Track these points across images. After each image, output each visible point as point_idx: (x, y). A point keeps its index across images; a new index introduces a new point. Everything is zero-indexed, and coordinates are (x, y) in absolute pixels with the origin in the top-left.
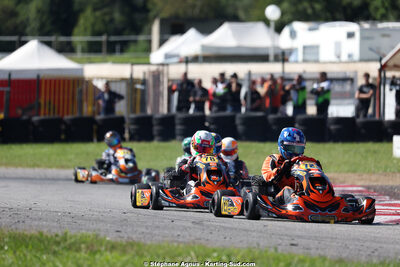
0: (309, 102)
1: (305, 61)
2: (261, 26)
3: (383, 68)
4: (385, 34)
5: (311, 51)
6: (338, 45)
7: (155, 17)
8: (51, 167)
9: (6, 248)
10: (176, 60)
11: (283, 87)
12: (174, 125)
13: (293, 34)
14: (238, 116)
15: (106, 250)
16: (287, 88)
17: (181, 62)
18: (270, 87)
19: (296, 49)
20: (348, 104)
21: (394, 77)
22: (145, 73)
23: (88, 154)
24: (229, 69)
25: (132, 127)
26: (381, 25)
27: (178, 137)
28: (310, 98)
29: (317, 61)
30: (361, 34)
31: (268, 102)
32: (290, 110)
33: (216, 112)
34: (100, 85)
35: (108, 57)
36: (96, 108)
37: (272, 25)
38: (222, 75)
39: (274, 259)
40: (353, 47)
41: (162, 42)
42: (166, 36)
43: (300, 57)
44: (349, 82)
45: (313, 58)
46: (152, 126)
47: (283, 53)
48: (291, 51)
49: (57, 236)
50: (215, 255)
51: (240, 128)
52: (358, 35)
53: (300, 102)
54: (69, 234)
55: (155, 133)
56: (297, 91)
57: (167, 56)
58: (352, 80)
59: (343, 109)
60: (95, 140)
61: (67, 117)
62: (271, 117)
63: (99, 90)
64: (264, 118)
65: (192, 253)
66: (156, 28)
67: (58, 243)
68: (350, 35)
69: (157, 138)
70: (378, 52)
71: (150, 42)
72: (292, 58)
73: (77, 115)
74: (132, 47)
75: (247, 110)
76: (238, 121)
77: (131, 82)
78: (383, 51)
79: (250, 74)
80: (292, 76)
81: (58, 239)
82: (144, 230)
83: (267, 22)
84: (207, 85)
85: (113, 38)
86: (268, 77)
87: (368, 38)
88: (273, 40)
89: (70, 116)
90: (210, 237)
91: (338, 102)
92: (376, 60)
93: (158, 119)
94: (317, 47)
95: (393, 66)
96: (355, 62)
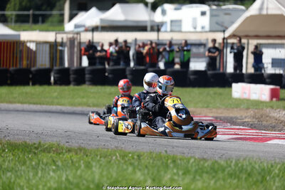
1: (171, 31)
2: (141, 6)
3: (224, 39)
4: (227, 13)
5: (176, 24)
6: (195, 20)
8: (2, 102)
9: (7, 150)
10: (83, 29)
12: (84, 74)
13: (164, 12)
14: (128, 68)
15: (66, 152)
16: (161, 50)
17: (87, 30)
18: (149, 49)
19: (166, 22)
20: (202, 62)
21: (233, 44)
22: (62, 39)
23: (26, 93)
24: (122, 36)
25: (56, 76)
26: (224, 7)
27: (87, 83)
29: (180, 31)
30: (210, 12)
31: (148, 59)
33: (112, 66)
34: (32, 46)
35: (34, 26)
36: (29, 62)
37: (150, 5)
40: (205, 22)
41: (72, 17)
42: (75, 12)
43: (169, 29)
44: (203, 46)
45: (177, 29)
46: (69, 75)
47: (158, 26)
48: (162, 24)
49: (35, 144)
50: (130, 155)
51: (129, 77)
52: (208, 13)
53: (171, 59)
54: (42, 142)
55: (71, 79)
56: (168, 52)
57: (76, 26)
59: (198, 65)
60: (31, 84)
61: (11, 68)
63: (32, 50)
65: (118, 154)
66: (67, 6)
68: (203, 13)
69: (72, 83)
70: (222, 26)
71: (62, 15)
72: (163, 29)
73: (18, 67)
74: (50, 19)
75: (135, 64)
76: (128, 73)
77: (54, 47)
78: (226, 25)
79: (136, 40)
80: (164, 42)
81: (36, 146)
82: (82, 141)
83: (146, 4)
84: (106, 47)
85: (37, 13)
86: (149, 42)
87: (216, 16)
88: (150, 16)
89: (15, 68)
90: (123, 146)
91: (195, 59)
92: (221, 31)
93: (73, 70)
94: (180, 21)
95: (233, 36)
96: (206, 32)
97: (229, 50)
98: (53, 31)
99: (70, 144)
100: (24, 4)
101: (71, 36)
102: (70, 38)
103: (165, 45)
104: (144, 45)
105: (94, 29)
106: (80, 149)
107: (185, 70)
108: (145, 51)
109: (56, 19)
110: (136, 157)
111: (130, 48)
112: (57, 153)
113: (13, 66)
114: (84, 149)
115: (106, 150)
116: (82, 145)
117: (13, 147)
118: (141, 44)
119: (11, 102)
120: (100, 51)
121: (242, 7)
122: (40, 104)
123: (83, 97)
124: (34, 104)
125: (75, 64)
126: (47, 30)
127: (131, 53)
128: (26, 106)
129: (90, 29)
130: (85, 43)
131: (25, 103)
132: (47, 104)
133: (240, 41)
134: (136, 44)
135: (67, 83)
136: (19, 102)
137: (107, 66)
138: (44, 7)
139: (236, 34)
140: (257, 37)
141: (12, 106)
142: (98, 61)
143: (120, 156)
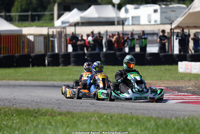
0: (137, 45)
1: (132, 25)
2: (110, 7)
3: (171, 29)
4: (173, 10)
5: (136, 19)
6: (149, 16)
7: (55, 2)
9: (15, 115)
10: (68, 24)
11: (124, 38)
12: (70, 58)
13: (127, 11)
14: (102, 53)
15: (58, 115)
16: (125, 39)
17: (70, 25)
18: (117, 38)
19: (129, 18)
20: (156, 46)
21: (178, 33)
22: (53, 32)
23: (28, 73)
24: (97, 29)
25: (49, 59)
26: (170, 6)
27: (72, 64)
28: (137, 44)
29: (139, 25)
30: (161, 10)
31: (116, 45)
32: (127, 50)
33: (90, 51)
34: (31, 38)
35: (32, 23)
36: (29, 50)
37: (116, 6)
38: (92, 32)
39: (130, 118)
40: (157, 17)
41: (59, 16)
42: (62, 12)
43: (131, 23)
44: (156, 35)
45: (137, 23)
46: (59, 58)
47: (123, 21)
48: (126, 19)
49: (35, 110)
50: (105, 116)
51: (103, 59)
52: (159, 11)
53: (132, 45)
54: (40, 109)
55: (60, 62)
56: (131, 40)
57: (63, 23)
58: (157, 34)
59: (153, 49)
60: (31, 66)
61: (16, 55)
62: (118, 53)
63: (31, 41)
64: (114, 54)
65: (96, 116)
66: (56, 8)
67: (36, 113)
68: (155, 11)
69: (61, 64)
70: (170, 20)
71: (52, 15)
72: (126, 23)
73: (21, 54)
74: (43, 18)
76: (101, 56)
77: (47, 38)
78: (172, 19)
79: (107, 31)
80: (128, 33)
81: (36, 111)
82: (70, 107)
83: (114, 5)
84: (85, 38)
85: (34, 13)
86: (117, 33)
87: (164, 12)
88: (116, 14)
89: (19, 54)
90: (99, 110)
91: (151, 45)
92: (169, 24)
93: (61, 55)
94: (139, 17)
95: (178, 27)
96: (158, 24)
97: (175, 37)
98: (46, 26)
99: (61, 109)
100: (23, 7)
101: (59, 30)
102: (59, 32)
103: (128, 34)
104: (113, 35)
105: (76, 24)
106: (68, 113)
107: (143, 53)
108: (114, 40)
109: (48, 18)
110: (109, 118)
111: (102, 37)
112: (51, 116)
113: (18, 53)
114: (72, 113)
115: (87, 113)
116: (69, 110)
117: (19, 112)
118: (111, 35)
119: (17, 80)
120: (81, 41)
121: (184, 6)
122: (38, 80)
123: (70, 75)
124: (34, 80)
125: (63, 50)
126: (42, 26)
127: (104, 41)
128: (28, 82)
129: (74, 24)
130: (69, 35)
131: (27, 80)
132: (43, 81)
133: (183, 31)
134: (107, 35)
135: (57, 64)
136: (22, 79)
137: (86, 51)
138: (39, 9)
139: (180, 25)
140: (195, 27)
141: (17, 82)
142: (79, 48)
143: (98, 117)
